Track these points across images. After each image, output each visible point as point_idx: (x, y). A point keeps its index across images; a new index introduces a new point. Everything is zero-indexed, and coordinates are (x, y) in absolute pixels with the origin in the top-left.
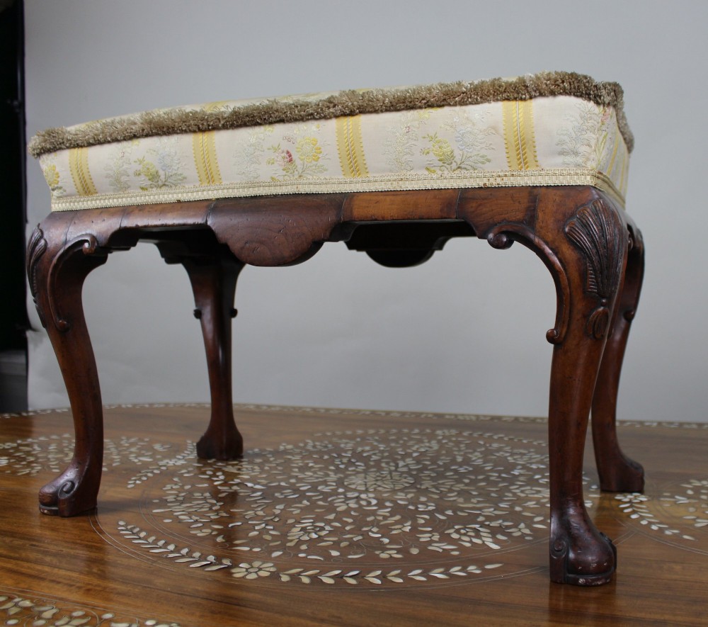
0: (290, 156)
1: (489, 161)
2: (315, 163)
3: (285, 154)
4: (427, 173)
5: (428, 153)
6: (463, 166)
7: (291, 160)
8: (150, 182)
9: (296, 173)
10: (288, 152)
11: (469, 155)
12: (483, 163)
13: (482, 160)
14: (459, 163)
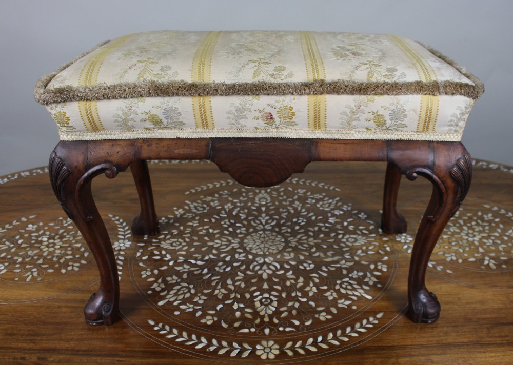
0: (271, 116)
1: (406, 126)
2: (288, 120)
3: (268, 115)
4: (365, 130)
5: (370, 121)
6: (389, 128)
7: (272, 118)
8: (154, 126)
9: (274, 125)
10: (270, 114)
11: (396, 123)
12: (402, 127)
13: (402, 126)
14: (388, 127)
